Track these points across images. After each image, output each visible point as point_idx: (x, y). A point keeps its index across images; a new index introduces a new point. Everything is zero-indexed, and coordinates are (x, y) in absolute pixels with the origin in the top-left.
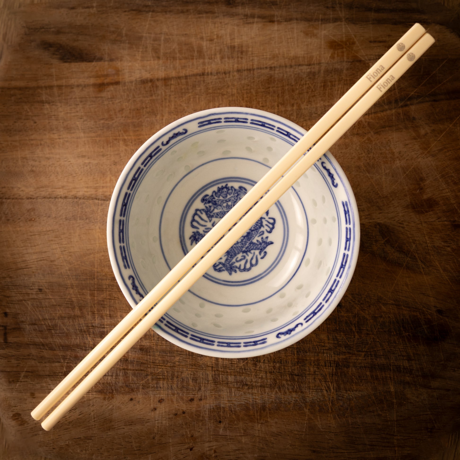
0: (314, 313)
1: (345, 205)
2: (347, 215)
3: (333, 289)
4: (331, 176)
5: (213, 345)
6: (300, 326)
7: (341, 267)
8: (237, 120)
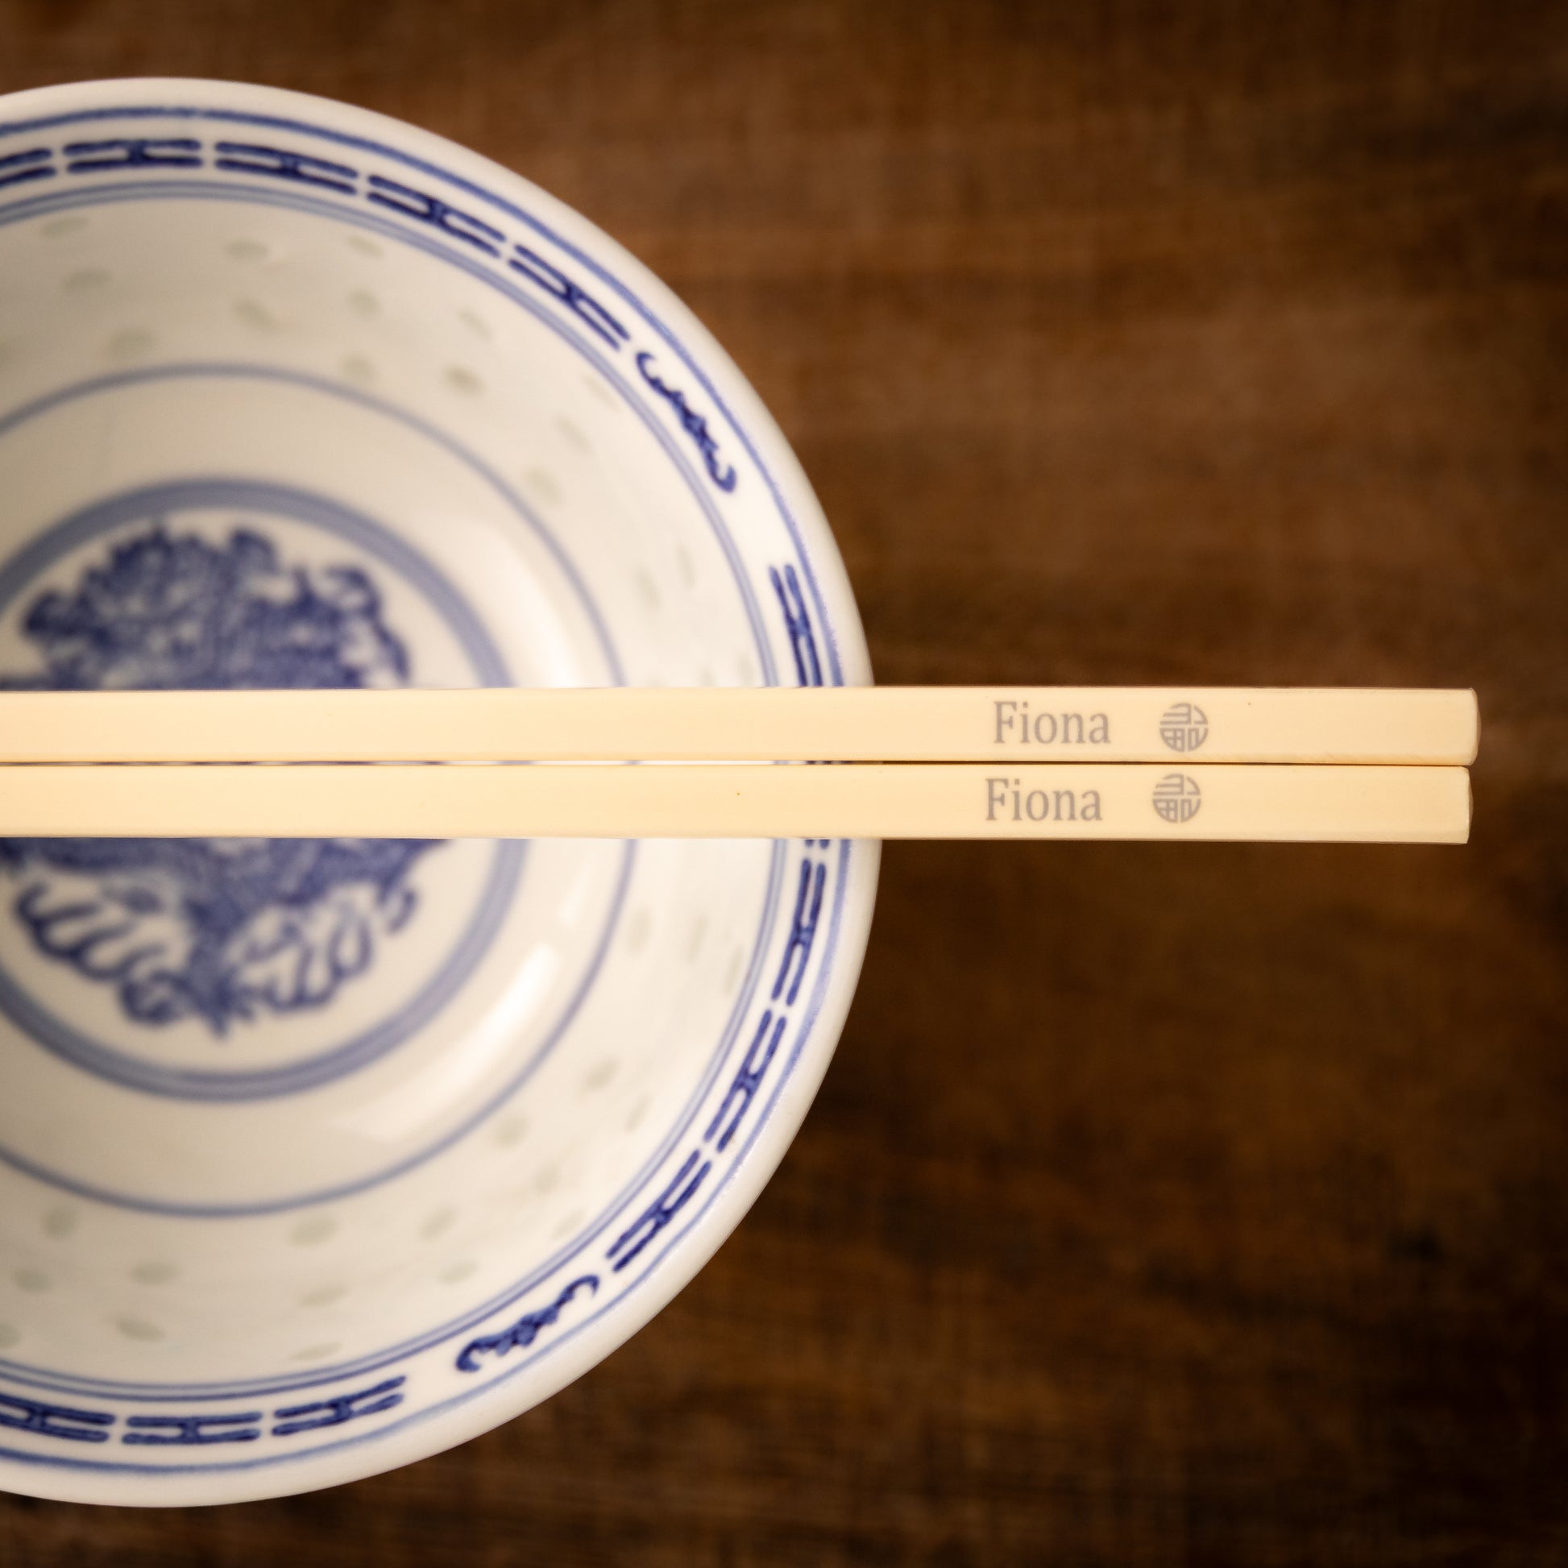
0: (661, 1214)
1: (785, 585)
2: (803, 643)
3: (755, 1067)
4: (696, 426)
5: (101, 1438)
6: (583, 1292)
7: (794, 941)
8: (139, 155)
